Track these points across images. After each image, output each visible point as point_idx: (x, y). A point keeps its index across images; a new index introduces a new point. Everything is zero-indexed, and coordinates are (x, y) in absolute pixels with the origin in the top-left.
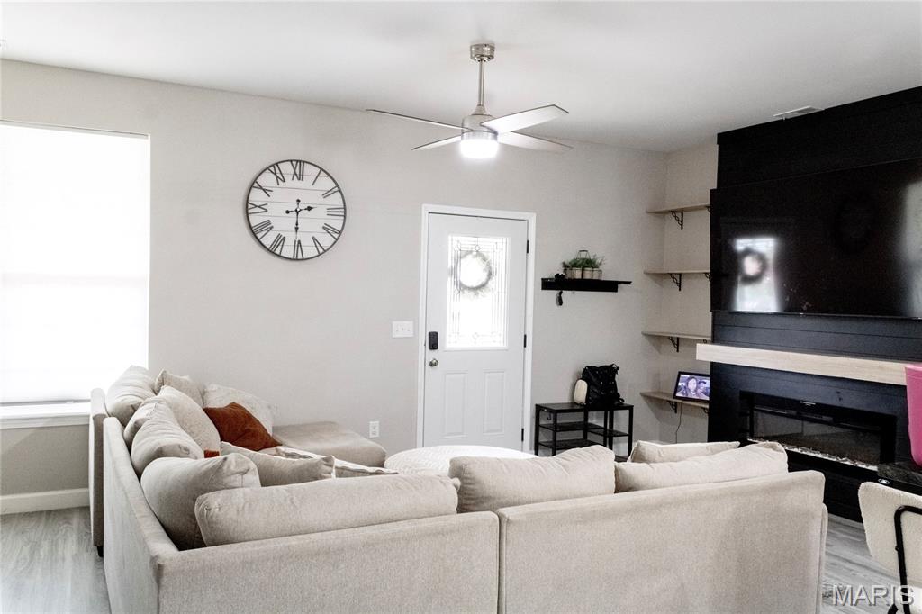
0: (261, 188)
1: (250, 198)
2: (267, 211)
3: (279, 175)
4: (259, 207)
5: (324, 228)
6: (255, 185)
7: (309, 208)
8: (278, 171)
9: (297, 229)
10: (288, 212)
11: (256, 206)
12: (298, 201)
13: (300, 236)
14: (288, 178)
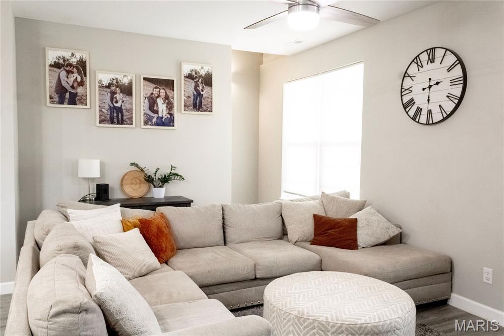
0: (409, 76)
1: (403, 85)
2: (412, 91)
3: (419, 64)
4: (408, 89)
5: (448, 96)
6: (406, 75)
7: (437, 83)
8: (419, 61)
9: (428, 100)
10: (424, 89)
11: (406, 90)
12: (430, 79)
13: (431, 107)
14: (424, 64)
